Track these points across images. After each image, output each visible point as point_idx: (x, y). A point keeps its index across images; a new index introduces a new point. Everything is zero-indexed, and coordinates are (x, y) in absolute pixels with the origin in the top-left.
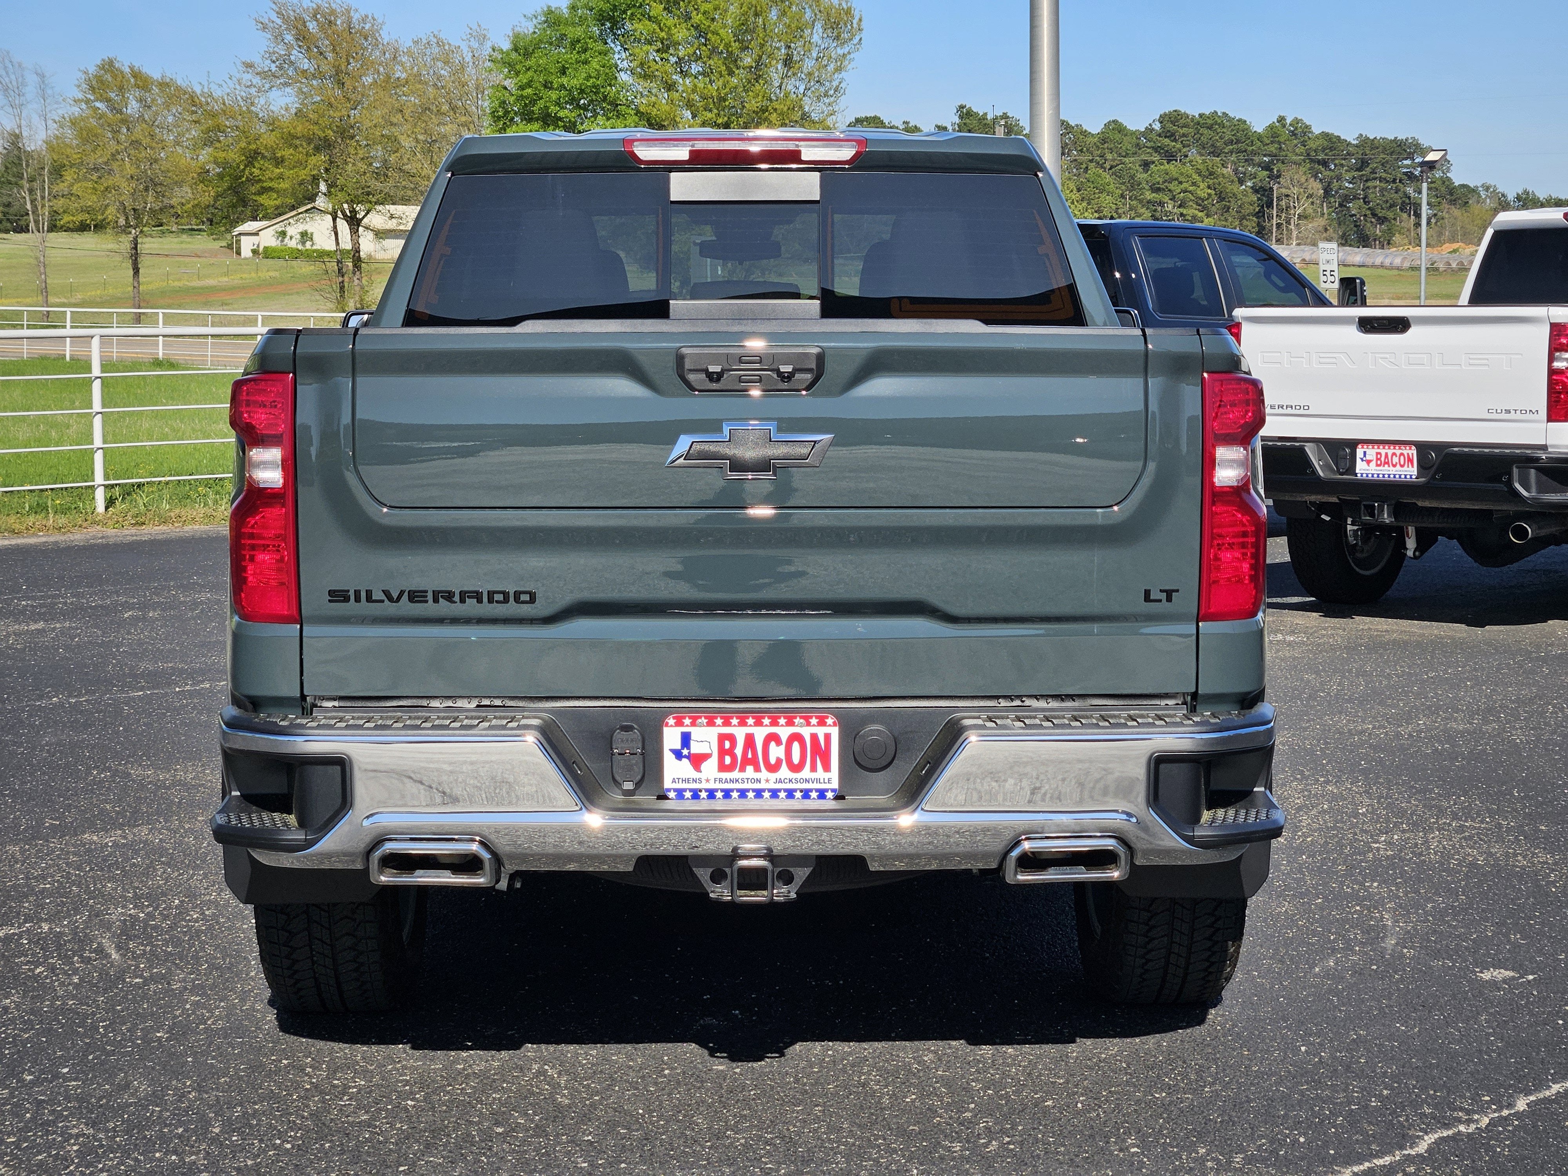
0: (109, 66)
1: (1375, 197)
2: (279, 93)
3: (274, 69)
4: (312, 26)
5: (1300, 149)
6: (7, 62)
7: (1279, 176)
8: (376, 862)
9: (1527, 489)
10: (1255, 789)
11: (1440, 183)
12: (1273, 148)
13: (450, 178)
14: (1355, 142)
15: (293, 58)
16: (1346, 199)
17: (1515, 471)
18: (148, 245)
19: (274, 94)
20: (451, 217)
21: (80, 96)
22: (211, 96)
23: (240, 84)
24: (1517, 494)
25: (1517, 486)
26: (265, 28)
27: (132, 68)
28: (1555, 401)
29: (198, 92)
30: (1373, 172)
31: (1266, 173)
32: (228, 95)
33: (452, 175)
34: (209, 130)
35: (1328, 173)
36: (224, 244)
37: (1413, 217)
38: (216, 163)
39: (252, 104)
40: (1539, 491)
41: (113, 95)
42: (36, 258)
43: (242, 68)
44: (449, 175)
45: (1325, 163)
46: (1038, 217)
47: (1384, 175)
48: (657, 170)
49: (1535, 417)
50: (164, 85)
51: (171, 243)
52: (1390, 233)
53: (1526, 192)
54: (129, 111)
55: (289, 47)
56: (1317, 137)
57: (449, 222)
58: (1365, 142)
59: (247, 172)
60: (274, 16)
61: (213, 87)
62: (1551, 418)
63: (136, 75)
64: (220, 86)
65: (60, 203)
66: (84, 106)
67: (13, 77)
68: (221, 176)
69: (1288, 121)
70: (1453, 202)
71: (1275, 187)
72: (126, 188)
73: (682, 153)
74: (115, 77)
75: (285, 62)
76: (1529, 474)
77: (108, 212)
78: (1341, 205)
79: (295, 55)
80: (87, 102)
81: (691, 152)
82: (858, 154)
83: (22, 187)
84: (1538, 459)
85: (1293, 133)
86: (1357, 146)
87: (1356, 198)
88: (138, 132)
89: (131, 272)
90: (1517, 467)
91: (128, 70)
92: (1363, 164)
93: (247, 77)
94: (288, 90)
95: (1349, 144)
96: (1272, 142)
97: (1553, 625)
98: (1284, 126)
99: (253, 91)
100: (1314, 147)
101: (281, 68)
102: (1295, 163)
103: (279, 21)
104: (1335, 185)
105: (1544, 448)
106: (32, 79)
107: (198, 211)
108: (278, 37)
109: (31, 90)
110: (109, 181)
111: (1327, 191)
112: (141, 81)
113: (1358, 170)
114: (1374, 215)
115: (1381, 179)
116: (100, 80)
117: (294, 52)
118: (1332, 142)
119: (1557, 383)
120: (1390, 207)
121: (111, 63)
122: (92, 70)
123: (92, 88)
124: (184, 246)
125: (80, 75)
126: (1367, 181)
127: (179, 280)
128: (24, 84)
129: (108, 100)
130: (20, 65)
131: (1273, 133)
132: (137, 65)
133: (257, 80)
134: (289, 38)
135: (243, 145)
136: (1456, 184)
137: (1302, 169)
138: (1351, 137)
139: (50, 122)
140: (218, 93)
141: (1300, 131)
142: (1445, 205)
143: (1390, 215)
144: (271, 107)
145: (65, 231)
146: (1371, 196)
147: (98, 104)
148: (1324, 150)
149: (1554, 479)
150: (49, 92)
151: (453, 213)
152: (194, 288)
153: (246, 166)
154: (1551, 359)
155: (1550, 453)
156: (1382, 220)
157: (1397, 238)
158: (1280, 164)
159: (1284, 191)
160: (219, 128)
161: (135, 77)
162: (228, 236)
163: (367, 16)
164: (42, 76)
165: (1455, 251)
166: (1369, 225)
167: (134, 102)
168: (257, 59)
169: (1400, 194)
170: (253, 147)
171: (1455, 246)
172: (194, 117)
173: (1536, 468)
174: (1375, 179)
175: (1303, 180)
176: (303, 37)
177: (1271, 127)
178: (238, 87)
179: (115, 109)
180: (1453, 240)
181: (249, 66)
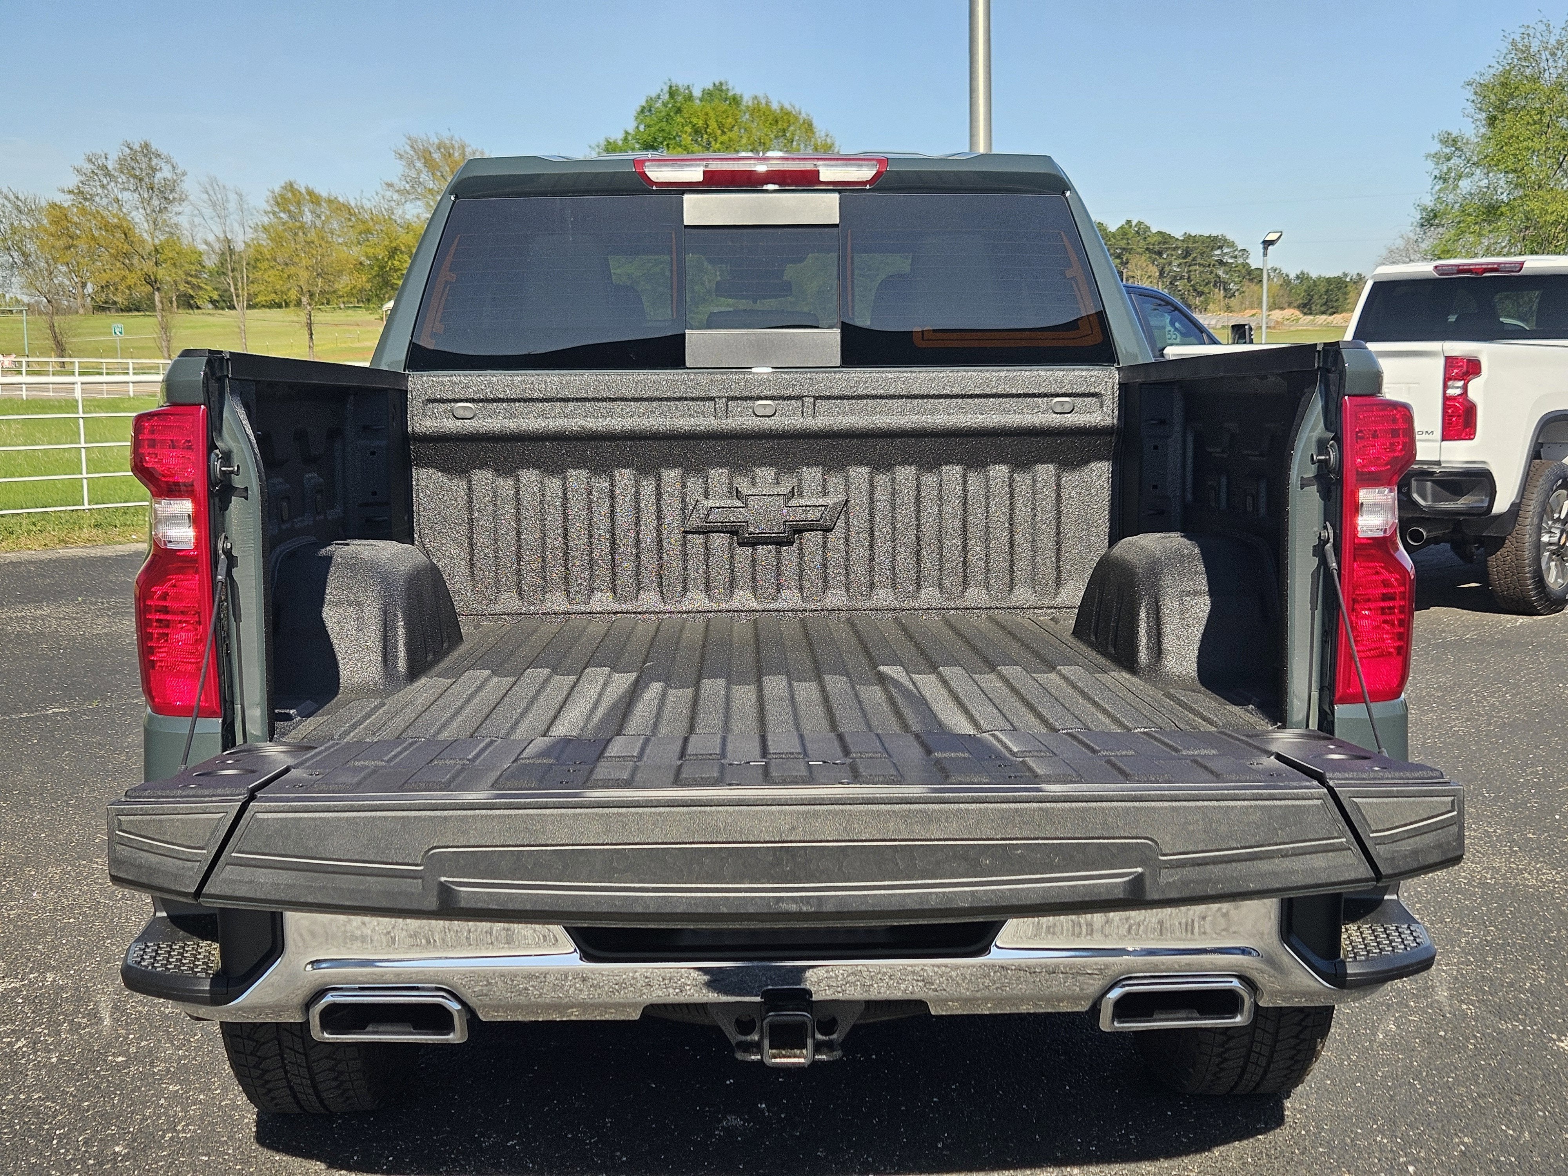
0: (290, 187)
1: (1196, 278)
2: (412, 206)
3: (407, 187)
4: (436, 156)
5: (1142, 243)
6: (215, 185)
7: (1127, 263)
8: (317, 1017)
9: (1424, 498)
10: (1386, 897)
11: (1241, 267)
12: (1123, 243)
13: (454, 202)
14: (1182, 238)
15: (421, 180)
16: (1175, 279)
17: (1414, 483)
18: (319, 317)
19: (408, 206)
20: (456, 243)
21: (269, 209)
22: (362, 207)
23: (384, 198)
24: (1415, 503)
25: (1416, 496)
26: (401, 157)
27: (307, 188)
28: (1449, 423)
29: (353, 205)
30: (1194, 259)
31: (1118, 261)
32: (375, 207)
33: (456, 197)
34: (360, 233)
35: (1162, 261)
36: (378, 317)
37: (1222, 292)
38: (368, 258)
39: (393, 213)
40: (1434, 501)
41: (292, 208)
42: (239, 327)
43: (385, 187)
44: (453, 198)
45: (1160, 254)
46: (1065, 239)
47: (1202, 262)
48: (669, 192)
49: (1430, 437)
50: (330, 201)
51: (340, 316)
52: (1206, 302)
53: (1302, 273)
54: (305, 220)
55: (419, 172)
56: (1154, 234)
57: (454, 247)
58: (1188, 238)
59: (390, 263)
60: (408, 148)
61: (364, 201)
62: (1444, 439)
63: (310, 193)
64: (369, 200)
65: (254, 288)
66: (271, 216)
67: (219, 196)
68: (371, 267)
69: (1134, 224)
70: (1251, 280)
71: (1124, 271)
72: (304, 275)
73: (695, 174)
74: (294, 195)
75: (416, 182)
76: (1425, 486)
77: (291, 292)
78: (1171, 283)
79: (424, 177)
80: (274, 213)
81: (705, 172)
82: (878, 175)
83: (228, 276)
84: (1433, 473)
85: (1138, 232)
86: (1183, 241)
87: (1182, 278)
88: (312, 235)
89: (308, 337)
90: (1415, 480)
91: (304, 191)
92: (1187, 253)
93: (389, 194)
94: (419, 203)
95: (1177, 239)
96: (1122, 239)
97: (1435, 612)
98: (1131, 226)
99: (393, 204)
100: (1152, 242)
101: (413, 187)
102: (1138, 253)
103: (412, 153)
104: (1167, 269)
105: (1438, 463)
106: (232, 197)
107: (354, 292)
108: (411, 164)
109: (232, 206)
110: (292, 270)
111: (1162, 273)
112: (315, 199)
113: (1184, 258)
114: (1195, 290)
115: (1200, 265)
116: (282, 196)
117: (423, 176)
118: (1165, 238)
119: (1451, 407)
120: (1207, 284)
121: (291, 185)
122: (277, 190)
123: (278, 203)
124: (349, 318)
125: (269, 194)
126: (1190, 266)
127: (345, 342)
128: (227, 201)
129: (289, 211)
130: (224, 187)
131: (1123, 232)
132: (311, 187)
133: (396, 196)
134: (419, 165)
135: (386, 243)
136: (1253, 268)
137: (1143, 258)
138: (1178, 234)
139: (247, 229)
140: (368, 205)
141: (1142, 231)
142: (1246, 282)
143: (1206, 290)
144: (407, 217)
145: (259, 308)
146: (1192, 277)
147: (282, 215)
148: (1159, 243)
149: (1447, 490)
150: (246, 206)
151: (458, 238)
152: (356, 348)
153: (389, 259)
154: (1445, 387)
155: (1444, 467)
156: (1201, 294)
157: (1211, 307)
158: (1128, 254)
159: (1130, 274)
160: (368, 231)
161: (310, 196)
162: (380, 311)
163: (477, 150)
164: (240, 195)
165: (1253, 315)
166: (1191, 297)
167: (309, 214)
168: (395, 181)
169: (1213, 275)
170: (394, 245)
171: (1254, 311)
172: (351, 224)
173: (1433, 481)
174: (1195, 264)
175: (1144, 265)
176: (429, 163)
177: (1122, 227)
178: (382, 201)
179: (292, 216)
180: (1252, 308)
181: (390, 185)
